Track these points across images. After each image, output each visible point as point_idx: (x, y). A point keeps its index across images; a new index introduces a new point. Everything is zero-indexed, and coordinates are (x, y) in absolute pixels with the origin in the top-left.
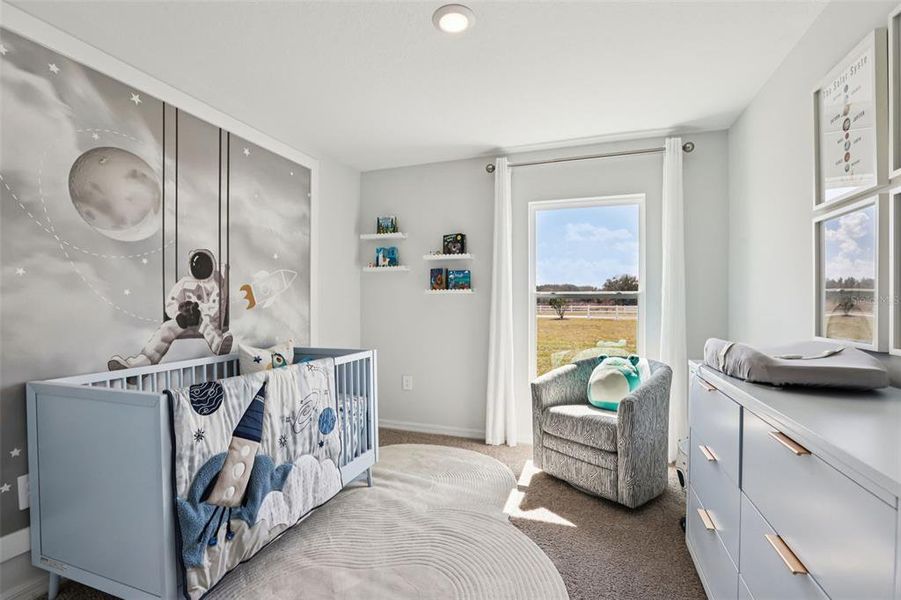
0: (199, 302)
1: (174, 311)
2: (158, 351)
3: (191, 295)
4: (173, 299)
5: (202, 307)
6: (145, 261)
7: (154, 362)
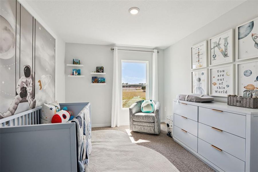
0: (27, 87)
1: (19, 91)
2: (14, 109)
3: (24, 84)
4: (19, 85)
5: (28, 89)
6: (9, 69)
7: (13, 114)
